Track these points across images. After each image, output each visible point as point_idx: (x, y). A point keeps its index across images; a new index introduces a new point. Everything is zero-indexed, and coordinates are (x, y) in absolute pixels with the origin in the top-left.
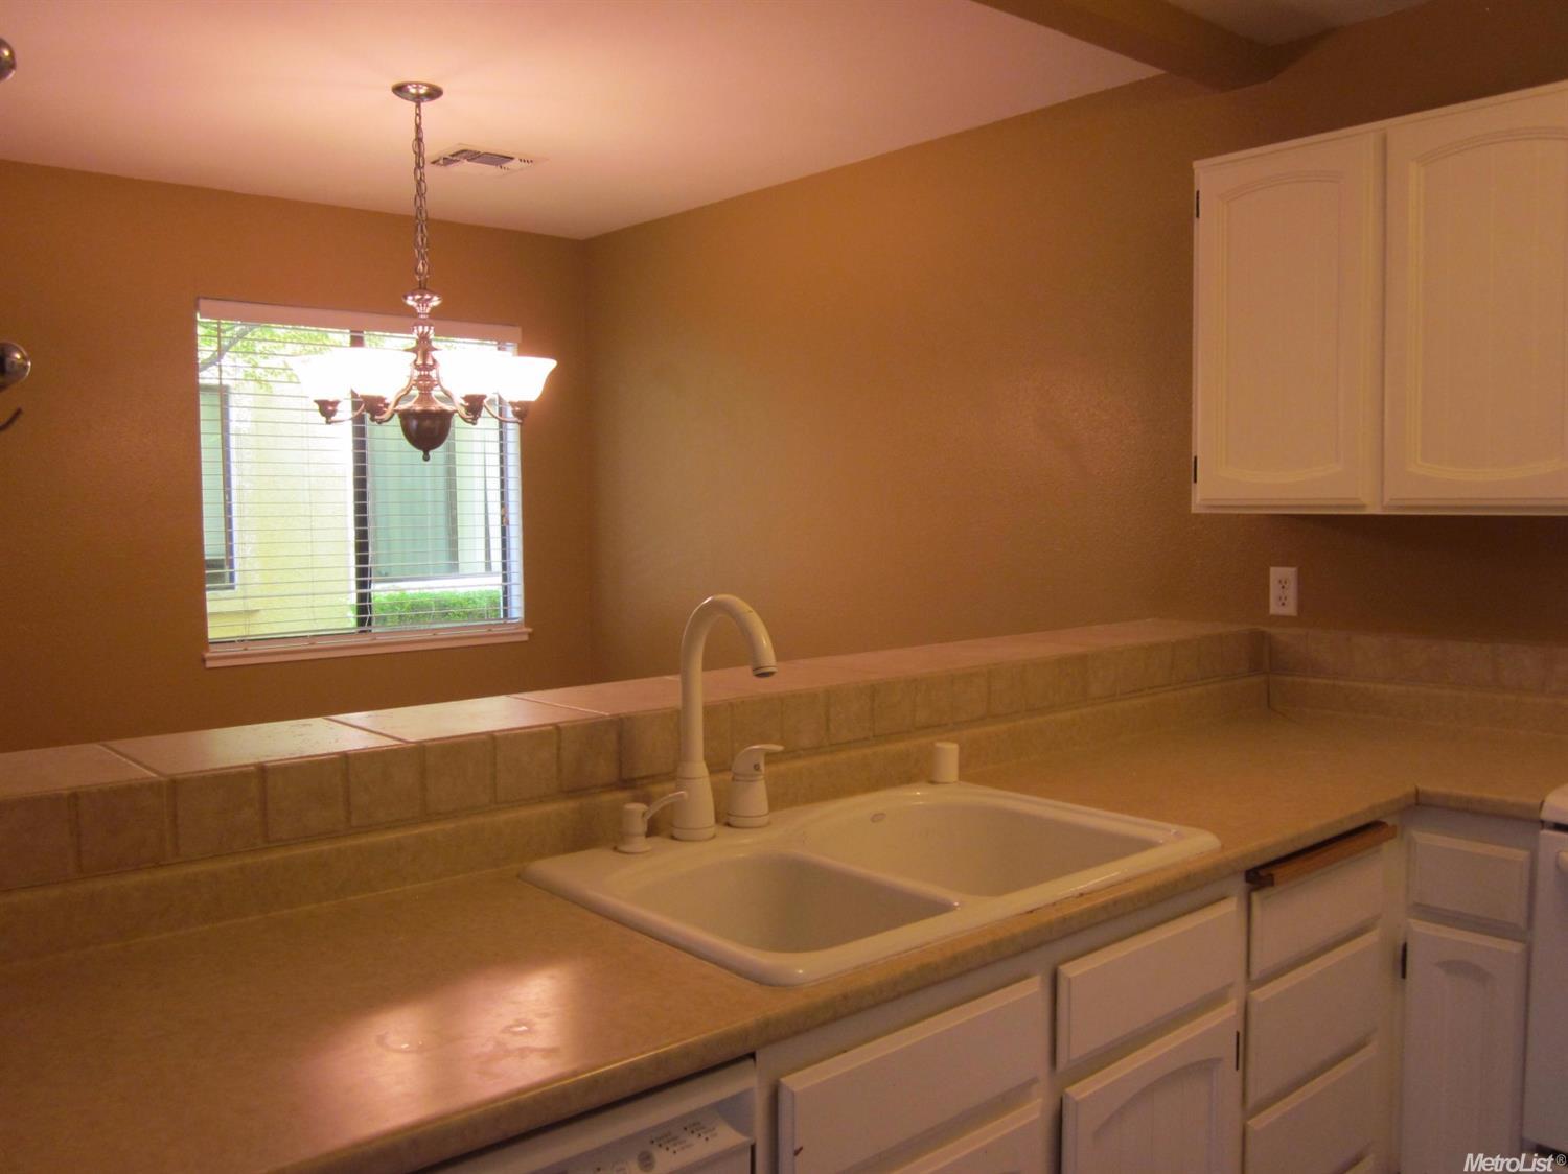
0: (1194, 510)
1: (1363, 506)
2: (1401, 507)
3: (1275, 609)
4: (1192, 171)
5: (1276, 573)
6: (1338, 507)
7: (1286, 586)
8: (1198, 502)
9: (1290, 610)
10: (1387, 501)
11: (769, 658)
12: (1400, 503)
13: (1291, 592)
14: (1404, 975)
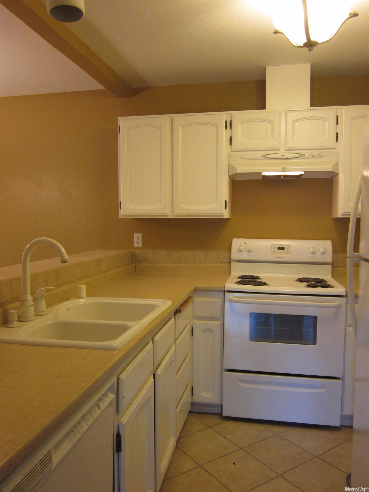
0: (119, 217)
1: (168, 216)
2: (178, 216)
3: (136, 245)
4: (117, 120)
5: (136, 235)
6: (159, 216)
7: (139, 239)
8: (121, 214)
9: (140, 245)
10: (174, 214)
11: (66, 257)
12: (178, 215)
13: (141, 240)
14: (193, 335)
